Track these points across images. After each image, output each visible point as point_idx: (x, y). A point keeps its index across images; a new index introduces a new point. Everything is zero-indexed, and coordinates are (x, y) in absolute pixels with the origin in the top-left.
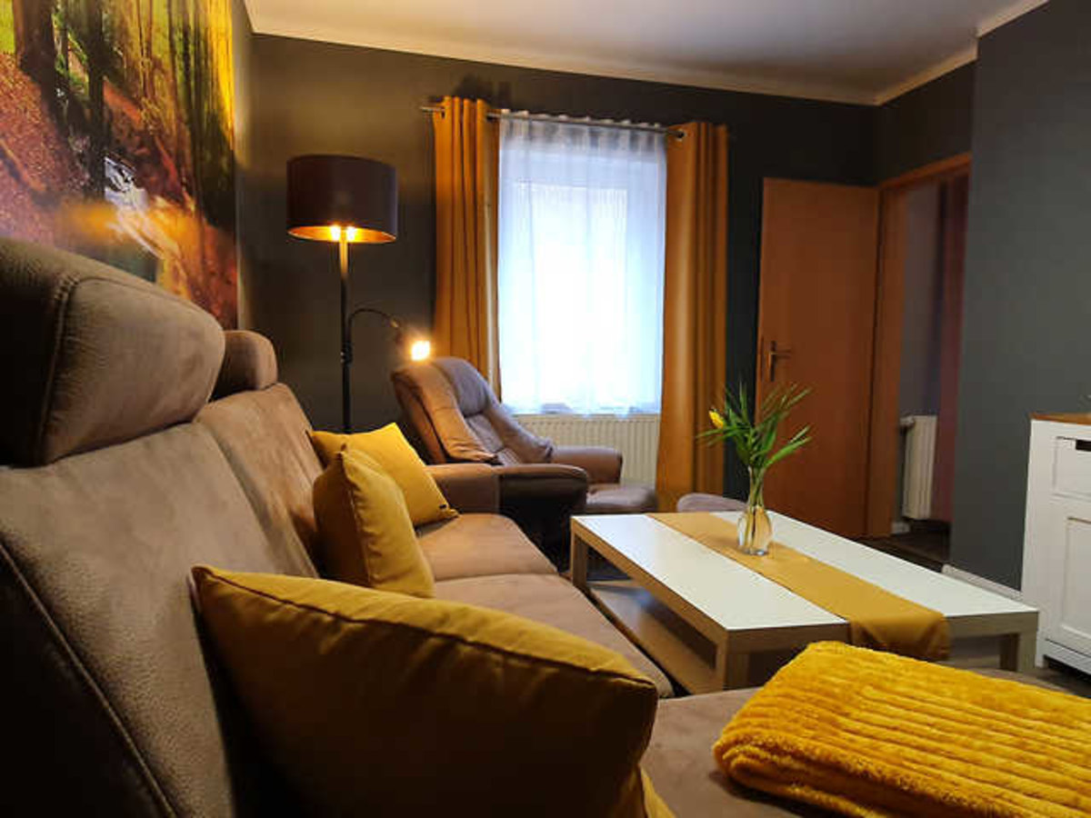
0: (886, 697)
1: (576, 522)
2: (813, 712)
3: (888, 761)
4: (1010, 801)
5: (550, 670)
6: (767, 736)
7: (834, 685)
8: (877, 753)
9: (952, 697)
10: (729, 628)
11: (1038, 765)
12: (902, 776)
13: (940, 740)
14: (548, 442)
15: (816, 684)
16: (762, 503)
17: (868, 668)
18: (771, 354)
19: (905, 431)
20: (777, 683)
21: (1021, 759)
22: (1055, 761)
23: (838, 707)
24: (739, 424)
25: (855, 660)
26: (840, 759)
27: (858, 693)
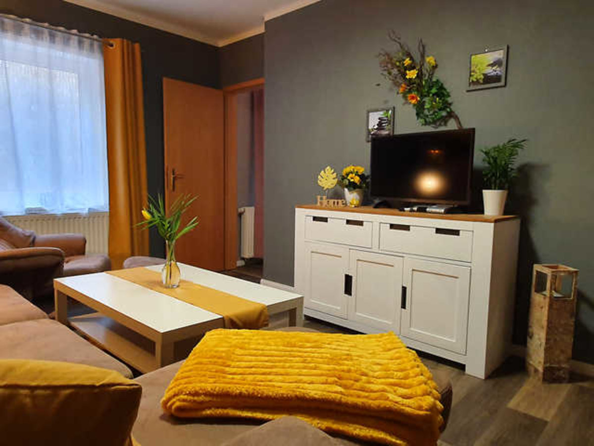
0: (247, 352)
1: (57, 282)
2: (213, 368)
3: (249, 384)
4: (303, 388)
5: (68, 392)
6: (191, 388)
7: (223, 352)
8: (245, 382)
9: (274, 346)
10: (162, 332)
11: (311, 368)
12: (257, 390)
13: (272, 367)
14: (33, 233)
15: (213, 353)
16: (174, 259)
17: (237, 339)
18: (172, 176)
19: (240, 215)
20: (193, 358)
21: (305, 368)
22: (318, 365)
23: (224, 363)
24: (159, 217)
25: (230, 336)
26: (228, 390)
27: (233, 353)
